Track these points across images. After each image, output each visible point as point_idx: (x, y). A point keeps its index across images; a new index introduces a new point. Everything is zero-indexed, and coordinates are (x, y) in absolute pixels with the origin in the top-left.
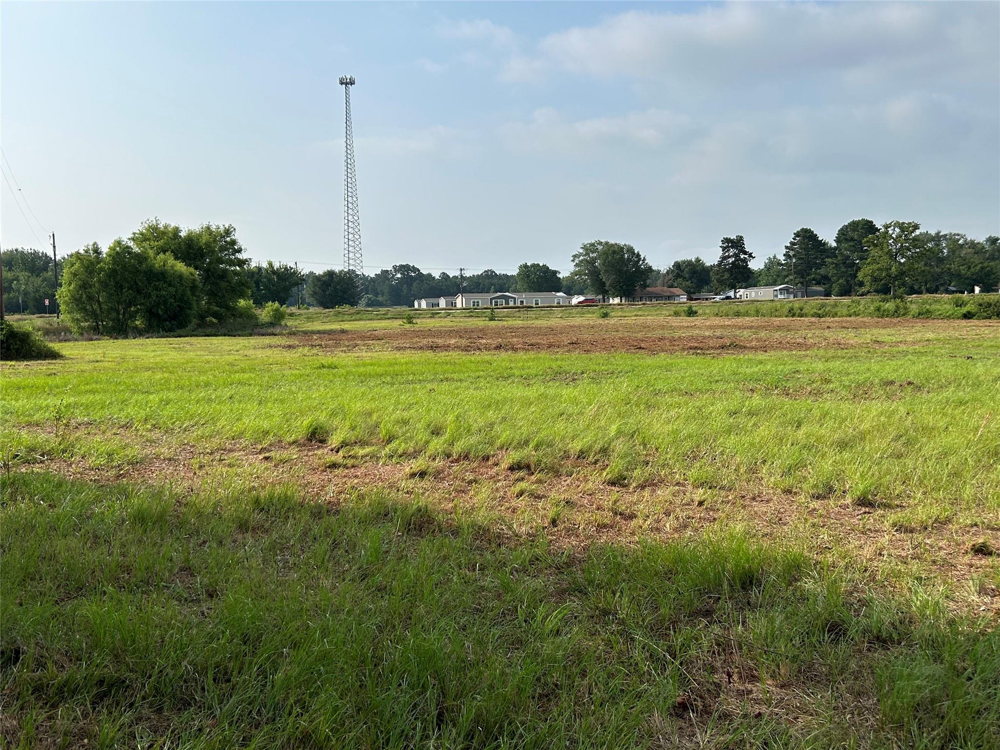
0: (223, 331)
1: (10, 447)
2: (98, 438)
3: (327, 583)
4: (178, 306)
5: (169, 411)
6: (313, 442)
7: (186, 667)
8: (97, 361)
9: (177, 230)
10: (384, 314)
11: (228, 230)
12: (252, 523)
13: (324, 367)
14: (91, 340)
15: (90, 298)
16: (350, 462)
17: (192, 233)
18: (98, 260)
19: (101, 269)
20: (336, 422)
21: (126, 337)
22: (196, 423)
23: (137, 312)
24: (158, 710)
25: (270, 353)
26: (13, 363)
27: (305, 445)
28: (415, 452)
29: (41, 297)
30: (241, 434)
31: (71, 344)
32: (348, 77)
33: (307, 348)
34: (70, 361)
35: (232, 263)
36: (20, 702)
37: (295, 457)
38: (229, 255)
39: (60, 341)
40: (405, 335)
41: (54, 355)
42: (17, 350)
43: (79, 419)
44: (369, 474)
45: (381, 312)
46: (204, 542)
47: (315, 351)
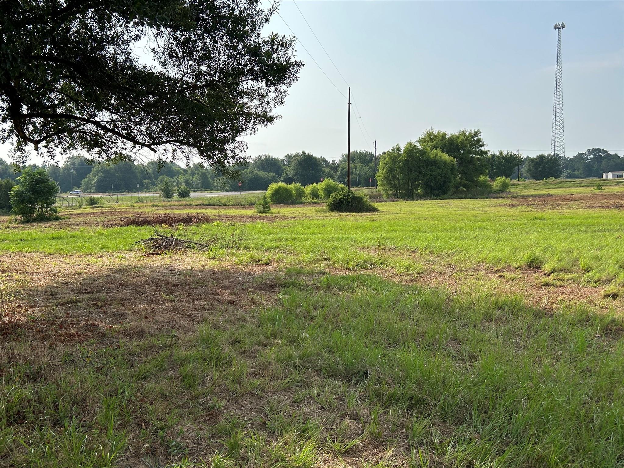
0: (470, 195)
1: (355, 259)
2: (400, 257)
3: (547, 362)
4: (443, 181)
5: (439, 244)
6: (531, 268)
7: (460, 399)
8: (397, 214)
9: (444, 135)
10: (579, 183)
11: (476, 133)
12: (494, 317)
13: (536, 219)
14: (393, 201)
15: (393, 177)
16: (559, 283)
17: (453, 135)
18: (399, 155)
19: (401, 160)
20: (548, 255)
21: (413, 200)
22: (456, 252)
23: (418, 185)
24: (443, 421)
25: (500, 209)
26: (354, 214)
27: (526, 270)
28: (607, 279)
29: (367, 177)
30: (484, 260)
31: (382, 203)
32: (561, 23)
33: (524, 207)
34: (382, 213)
35: (477, 153)
36: (369, 401)
37: (519, 277)
38: (476, 148)
39: (377, 202)
40: (596, 197)
41: (374, 210)
42: (356, 207)
43: (389, 246)
44: (573, 292)
45: (577, 182)
46: (465, 325)
47: (530, 208)
